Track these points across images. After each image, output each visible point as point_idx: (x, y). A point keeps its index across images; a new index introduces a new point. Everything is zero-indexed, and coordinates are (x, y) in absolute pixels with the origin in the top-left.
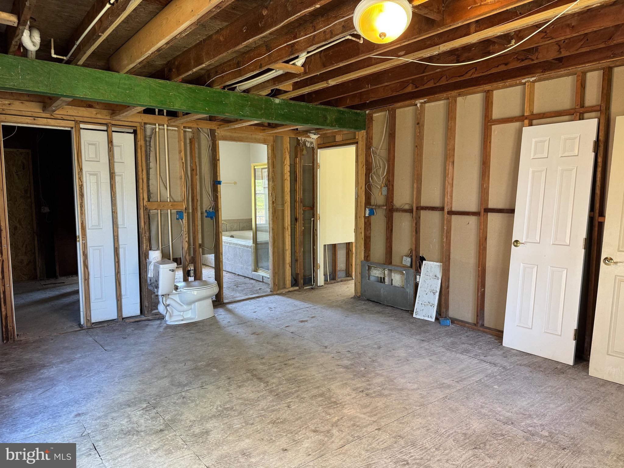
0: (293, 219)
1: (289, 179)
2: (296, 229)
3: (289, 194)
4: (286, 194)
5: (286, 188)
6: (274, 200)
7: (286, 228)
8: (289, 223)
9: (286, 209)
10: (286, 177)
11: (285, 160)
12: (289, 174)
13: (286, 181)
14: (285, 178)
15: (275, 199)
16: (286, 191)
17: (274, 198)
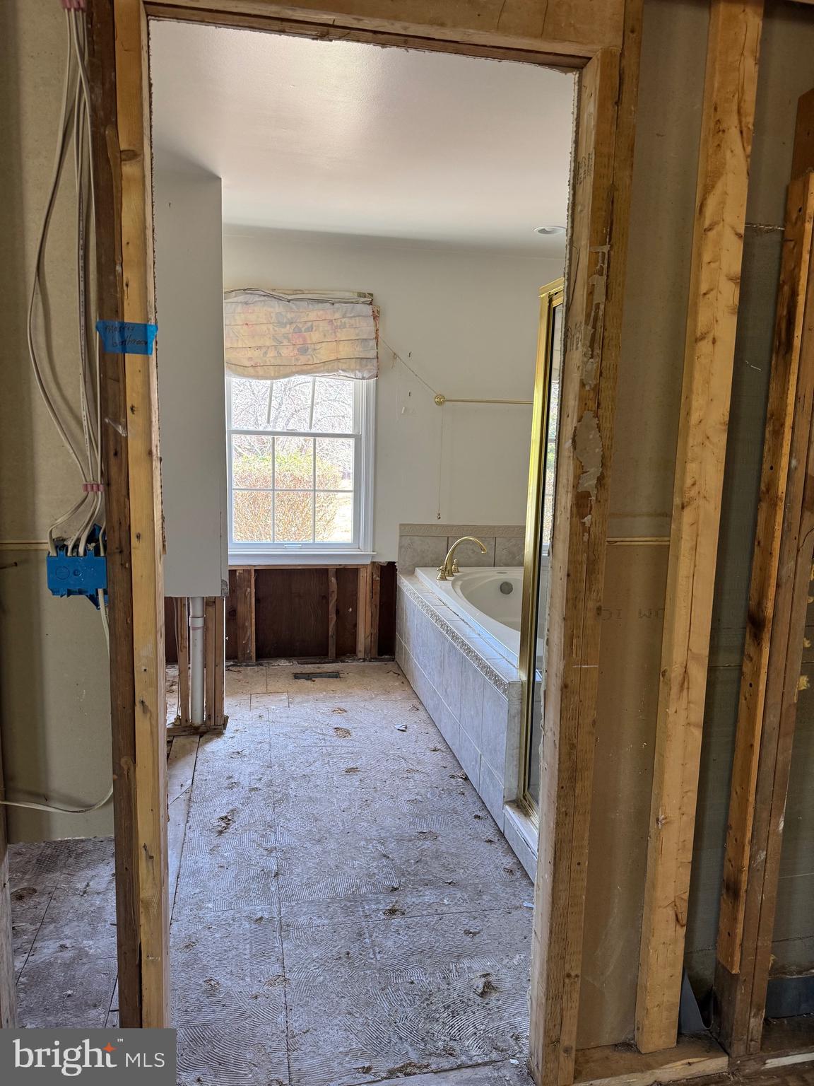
0: (735, 618)
1: (727, 330)
2: (745, 688)
3: (721, 440)
4: (694, 439)
5: (698, 402)
6: (589, 483)
7: (675, 672)
8: (701, 644)
9: (685, 545)
10: (703, 319)
11: (708, 190)
12: (729, 294)
13: (705, 347)
14: (701, 328)
15: (601, 479)
16: (694, 418)
17: (594, 471)
